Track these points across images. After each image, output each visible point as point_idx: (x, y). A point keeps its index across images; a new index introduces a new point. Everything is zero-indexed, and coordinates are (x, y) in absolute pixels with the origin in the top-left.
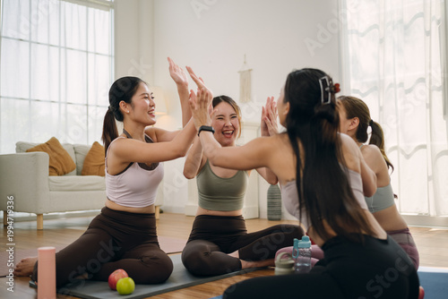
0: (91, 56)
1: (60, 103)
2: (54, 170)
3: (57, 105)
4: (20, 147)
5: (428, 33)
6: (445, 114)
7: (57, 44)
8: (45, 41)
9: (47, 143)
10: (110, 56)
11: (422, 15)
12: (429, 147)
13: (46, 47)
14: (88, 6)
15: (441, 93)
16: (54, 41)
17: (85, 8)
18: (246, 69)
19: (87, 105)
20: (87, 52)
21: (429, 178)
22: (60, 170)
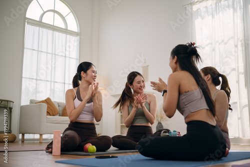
0: (67, 59)
1: (51, 82)
2: (48, 113)
3: (50, 82)
4: (32, 102)
5: (236, 46)
6: (246, 86)
7: (51, 52)
8: (46, 51)
9: (45, 100)
10: (77, 59)
11: (233, 37)
12: (238, 103)
13: (46, 54)
14: (67, 34)
15: (243, 75)
16: (50, 51)
17: (65, 35)
18: (146, 65)
19: (64, 83)
20: (65, 57)
21: (239, 119)
22: (51, 113)
